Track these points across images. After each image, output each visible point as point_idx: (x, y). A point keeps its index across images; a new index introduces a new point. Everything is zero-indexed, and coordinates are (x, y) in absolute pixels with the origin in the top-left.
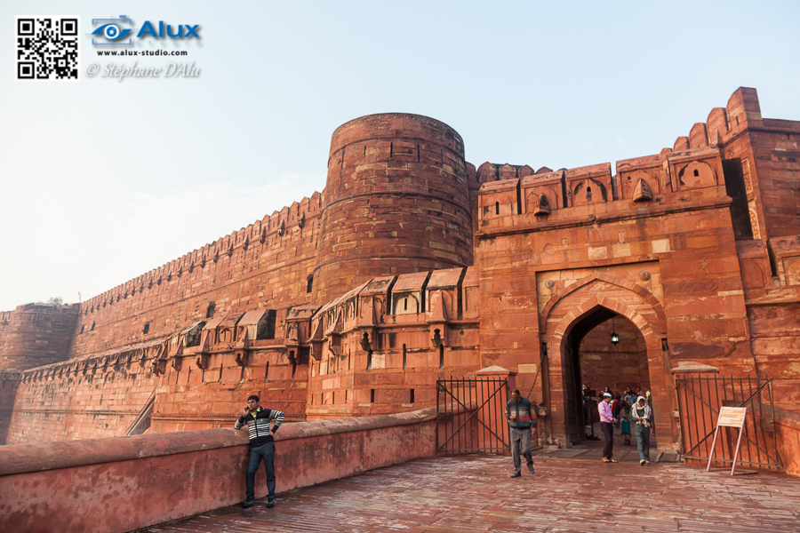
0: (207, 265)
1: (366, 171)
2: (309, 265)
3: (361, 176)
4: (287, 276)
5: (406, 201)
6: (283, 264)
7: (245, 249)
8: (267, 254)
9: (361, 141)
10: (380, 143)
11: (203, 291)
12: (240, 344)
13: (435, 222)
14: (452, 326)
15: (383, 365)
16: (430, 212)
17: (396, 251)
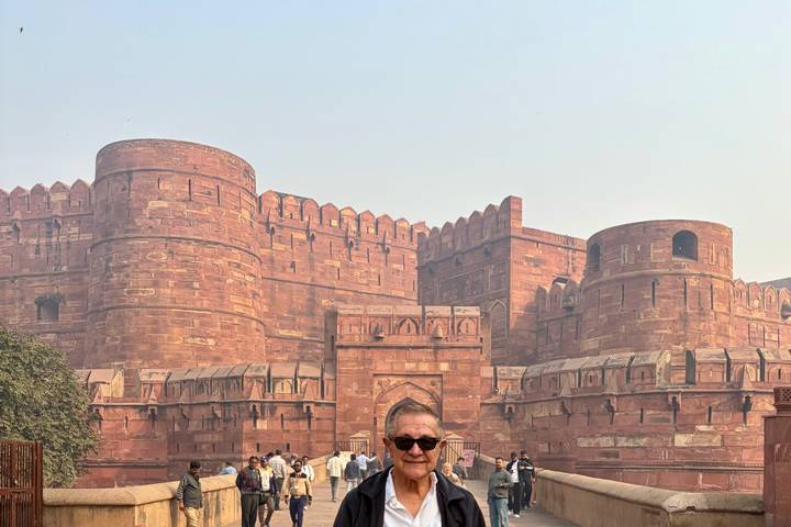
13: (236, 274)
14: (317, 404)
15: (265, 428)
16: (229, 263)
17: (198, 305)
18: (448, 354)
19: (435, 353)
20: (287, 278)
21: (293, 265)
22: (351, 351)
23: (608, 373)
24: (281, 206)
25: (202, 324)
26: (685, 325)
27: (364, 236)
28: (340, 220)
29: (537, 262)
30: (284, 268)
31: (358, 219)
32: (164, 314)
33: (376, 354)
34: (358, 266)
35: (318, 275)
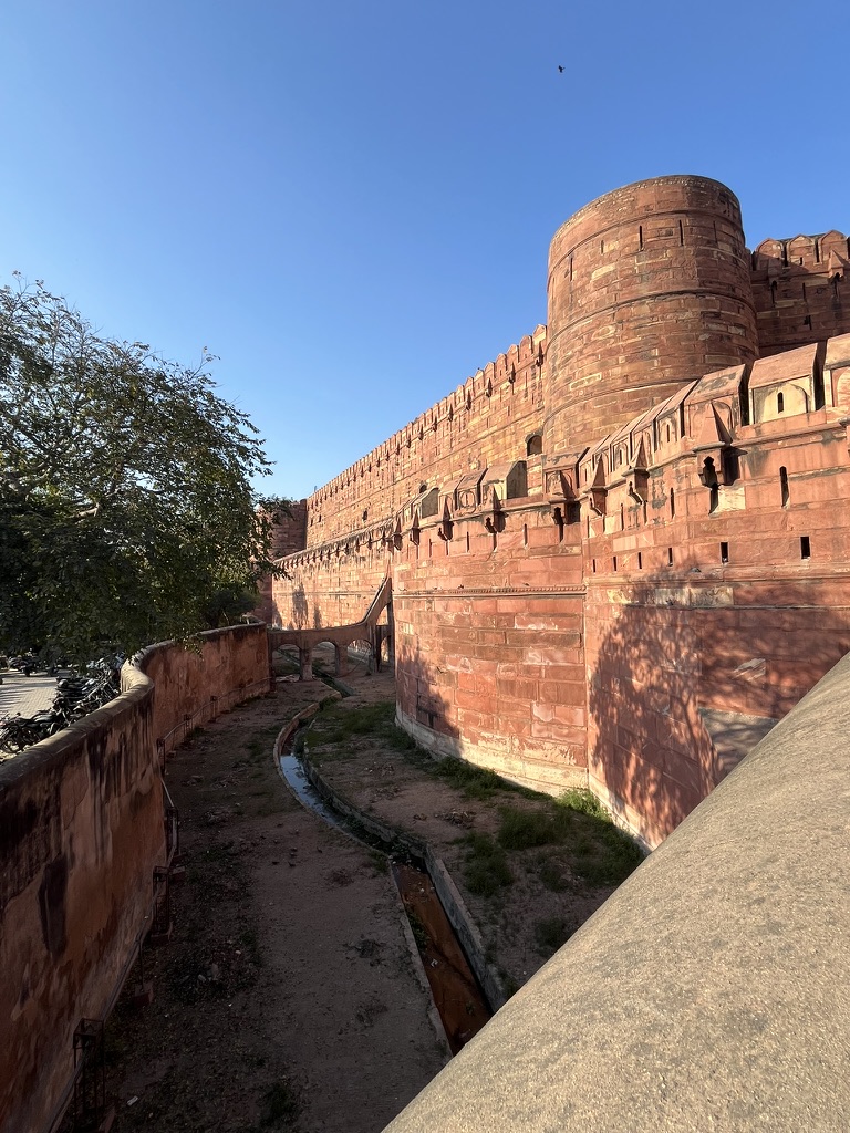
0: (413, 445)
1: (606, 275)
2: (527, 424)
3: (599, 285)
4: (501, 441)
5: (667, 305)
6: (495, 428)
7: (451, 419)
8: (475, 421)
9: (595, 235)
10: (623, 230)
11: (411, 472)
12: (489, 506)
13: (714, 327)
16: (703, 314)
17: (658, 376)
21: (808, 321)
32: (614, 399)
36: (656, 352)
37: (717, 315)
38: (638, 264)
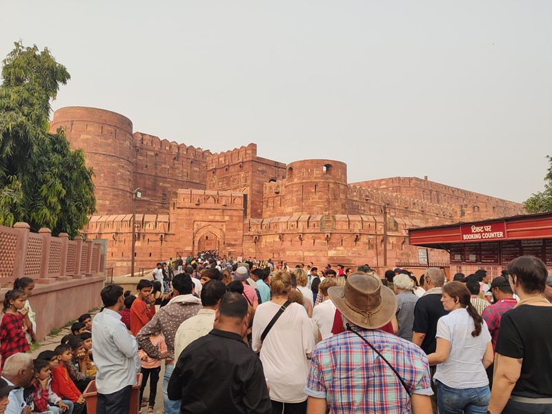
1: (88, 139)
3: (83, 141)
9: (84, 121)
10: (96, 124)
13: (121, 171)
14: (165, 234)
15: (140, 245)
16: (119, 166)
17: (103, 185)
18: (229, 213)
19: (223, 212)
20: (144, 172)
21: (146, 166)
22: (184, 210)
23: (300, 224)
24: (142, 139)
25: (103, 194)
26: (329, 204)
27: (181, 155)
28: (170, 147)
29: (263, 172)
30: (142, 168)
31: (179, 147)
33: (195, 212)
34: (178, 168)
35: (158, 171)
36: (102, 175)
37: (123, 167)
38: (100, 140)
